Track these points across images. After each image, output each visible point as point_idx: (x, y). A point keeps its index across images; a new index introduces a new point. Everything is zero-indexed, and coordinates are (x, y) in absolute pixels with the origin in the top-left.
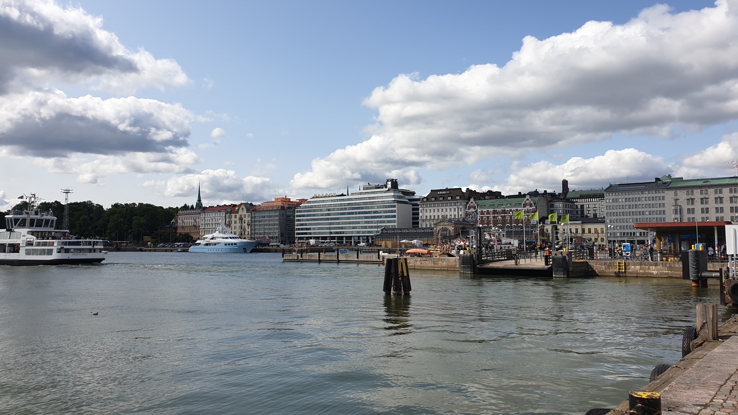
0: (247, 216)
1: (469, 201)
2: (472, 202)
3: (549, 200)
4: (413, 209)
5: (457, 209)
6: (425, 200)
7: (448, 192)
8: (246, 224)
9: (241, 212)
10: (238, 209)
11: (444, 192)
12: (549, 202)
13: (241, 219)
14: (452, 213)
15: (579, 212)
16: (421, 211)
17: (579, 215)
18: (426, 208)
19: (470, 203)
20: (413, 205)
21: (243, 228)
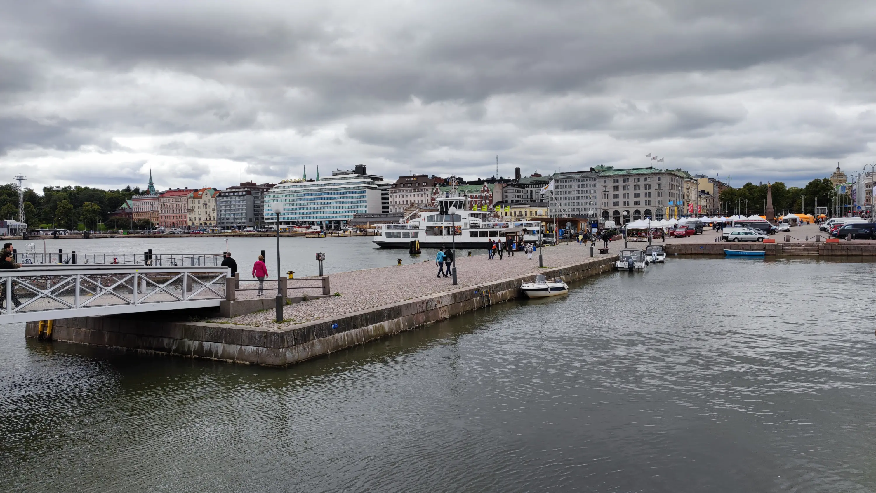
0: (211, 202)
1: (435, 186)
2: (437, 189)
3: (503, 186)
4: (383, 194)
5: (424, 195)
6: (394, 186)
7: (415, 179)
8: (211, 210)
9: (204, 197)
10: (202, 195)
11: (412, 179)
12: (504, 188)
13: (205, 204)
14: (420, 198)
15: (529, 197)
16: (391, 196)
17: (529, 200)
18: (395, 194)
19: (435, 189)
20: (383, 190)
21: (208, 213)
